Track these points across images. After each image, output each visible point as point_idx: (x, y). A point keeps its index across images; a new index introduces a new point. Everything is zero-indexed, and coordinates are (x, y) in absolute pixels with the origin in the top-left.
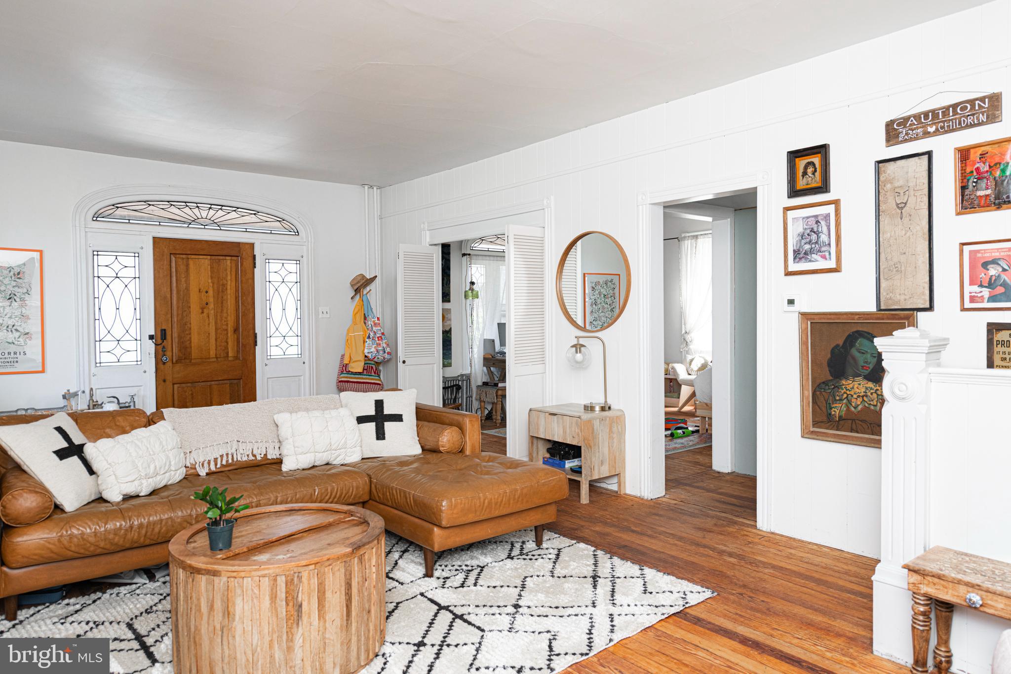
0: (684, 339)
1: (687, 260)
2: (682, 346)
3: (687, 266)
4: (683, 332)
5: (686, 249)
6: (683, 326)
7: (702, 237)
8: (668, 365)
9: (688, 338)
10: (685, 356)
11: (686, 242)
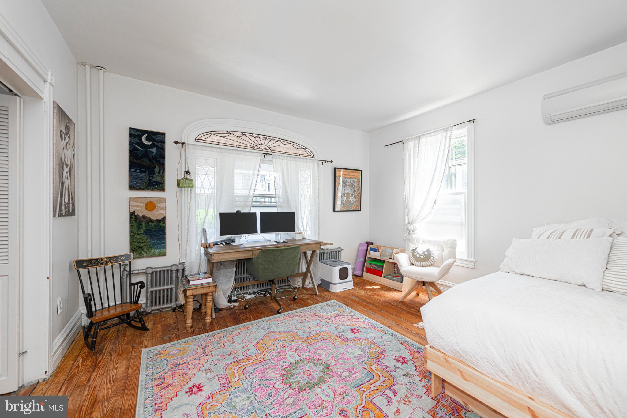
0: (407, 229)
1: (410, 159)
2: (405, 235)
3: (410, 164)
4: (407, 222)
5: (409, 149)
6: (406, 217)
7: (424, 136)
8: (393, 250)
9: (410, 227)
10: (408, 245)
11: (410, 143)
